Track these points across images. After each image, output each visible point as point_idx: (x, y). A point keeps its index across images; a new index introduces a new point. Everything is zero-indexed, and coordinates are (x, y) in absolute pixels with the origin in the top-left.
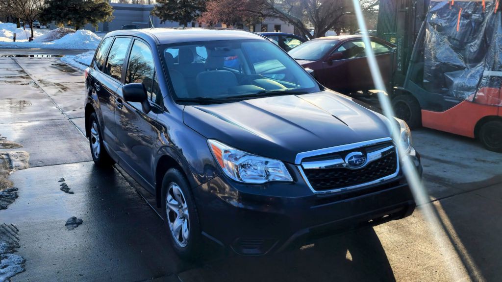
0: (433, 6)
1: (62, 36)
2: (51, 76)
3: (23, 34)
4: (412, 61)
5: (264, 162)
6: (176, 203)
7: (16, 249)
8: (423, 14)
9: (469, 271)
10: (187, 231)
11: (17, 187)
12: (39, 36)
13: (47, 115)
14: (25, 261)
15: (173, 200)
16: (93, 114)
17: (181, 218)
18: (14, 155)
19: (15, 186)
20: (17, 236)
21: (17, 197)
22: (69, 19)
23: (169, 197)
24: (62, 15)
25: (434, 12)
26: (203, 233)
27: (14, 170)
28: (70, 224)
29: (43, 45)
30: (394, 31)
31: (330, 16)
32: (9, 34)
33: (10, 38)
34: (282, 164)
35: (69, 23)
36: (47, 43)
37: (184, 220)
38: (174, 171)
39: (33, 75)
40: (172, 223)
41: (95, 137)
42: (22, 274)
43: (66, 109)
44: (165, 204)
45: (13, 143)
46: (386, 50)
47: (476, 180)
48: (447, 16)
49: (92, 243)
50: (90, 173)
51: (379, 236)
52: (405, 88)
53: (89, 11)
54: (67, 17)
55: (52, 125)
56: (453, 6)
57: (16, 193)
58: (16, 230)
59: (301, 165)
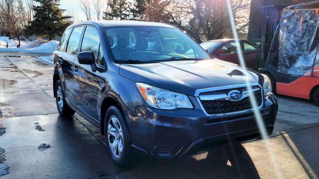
0: (285, 14)
1: (39, 45)
2: (32, 67)
3: (13, 43)
4: (270, 51)
5: (174, 95)
6: (115, 130)
7: (3, 161)
8: (278, 20)
9: (307, 171)
10: (122, 147)
11: (5, 127)
12: (25, 45)
13: (28, 88)
14: (9, 168)
15: (113, 128)
16: (59, 81)
17: (118, 139)
18: (4, 110)
19: (4, 127)
20: (4, 154)
21: (5, 132)
22: (45, 34)
23: (110, 126)
24: (40, 31)
25: (285, 19)
26: (132, 145)
27: (3, 117)
28: (41, 147)
29: (27, 50)
30: (259, 38)
31: (217, 32)
32: (4, 43)
33: (4, 46)
34: (186, 97)
35: (45, 36)
36: (29, 49)
37: (120, 140)
38: (113, 107)
39: (19, 67)
40: (111, 144)
41: (60, 96)
42: (6, 175)
43: (41, 85)
44: (107, 132)
45: (3, 103)
46: (254, 48)
47: (311, 123)
48: (293, 20)
49: (56, 158)
50: (57, 120)
51: (249, 153)
52: (266, 69)
53: (58, 29)
54: (43, 32)
55: (31, 94)
56: (297, 14)
57: (4, 130)
58: (3, 151)
59: (198, 97)
